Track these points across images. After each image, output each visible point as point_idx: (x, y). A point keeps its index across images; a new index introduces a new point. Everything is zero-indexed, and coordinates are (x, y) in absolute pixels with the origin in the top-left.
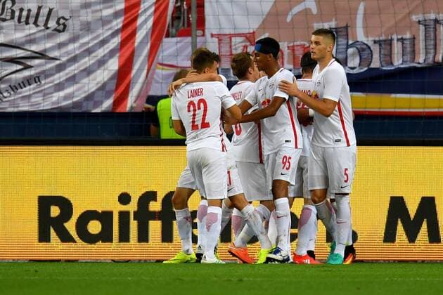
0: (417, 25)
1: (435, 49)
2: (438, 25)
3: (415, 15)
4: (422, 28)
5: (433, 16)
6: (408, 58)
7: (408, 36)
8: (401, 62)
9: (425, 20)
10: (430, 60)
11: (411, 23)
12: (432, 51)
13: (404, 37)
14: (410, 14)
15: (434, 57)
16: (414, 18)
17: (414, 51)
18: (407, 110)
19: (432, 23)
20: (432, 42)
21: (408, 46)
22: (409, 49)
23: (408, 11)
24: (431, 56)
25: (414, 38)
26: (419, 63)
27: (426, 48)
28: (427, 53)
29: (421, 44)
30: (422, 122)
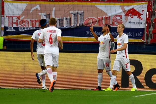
0: (71, 14)
1: (77, 22)
2: (78, 15)
3: (71, 11)
4: (73, 15)
5: (76, 12)
6: (68, 25)
7: (68, 18)
8: (66, 26)
9: (74, 13)
10: (75, 26)
11: (70, 13)
12: (76, 23)
13: (67, 18)
14: (69, 11)
15: (77, 25)
16: (71, 12)
17: (70, 23)
18: (68, 41)
19: (76, 14)
20: (76, 20)
21: (69, 21)
22: (69, 22)
23: (69, 10)
24: (76, 24)
25: (71, 18)
26: (72, 26)
27: (74, 22)
28: (74, 23)
29: (73, 21)
30: (73, 45)
